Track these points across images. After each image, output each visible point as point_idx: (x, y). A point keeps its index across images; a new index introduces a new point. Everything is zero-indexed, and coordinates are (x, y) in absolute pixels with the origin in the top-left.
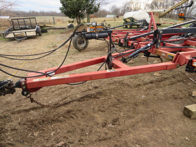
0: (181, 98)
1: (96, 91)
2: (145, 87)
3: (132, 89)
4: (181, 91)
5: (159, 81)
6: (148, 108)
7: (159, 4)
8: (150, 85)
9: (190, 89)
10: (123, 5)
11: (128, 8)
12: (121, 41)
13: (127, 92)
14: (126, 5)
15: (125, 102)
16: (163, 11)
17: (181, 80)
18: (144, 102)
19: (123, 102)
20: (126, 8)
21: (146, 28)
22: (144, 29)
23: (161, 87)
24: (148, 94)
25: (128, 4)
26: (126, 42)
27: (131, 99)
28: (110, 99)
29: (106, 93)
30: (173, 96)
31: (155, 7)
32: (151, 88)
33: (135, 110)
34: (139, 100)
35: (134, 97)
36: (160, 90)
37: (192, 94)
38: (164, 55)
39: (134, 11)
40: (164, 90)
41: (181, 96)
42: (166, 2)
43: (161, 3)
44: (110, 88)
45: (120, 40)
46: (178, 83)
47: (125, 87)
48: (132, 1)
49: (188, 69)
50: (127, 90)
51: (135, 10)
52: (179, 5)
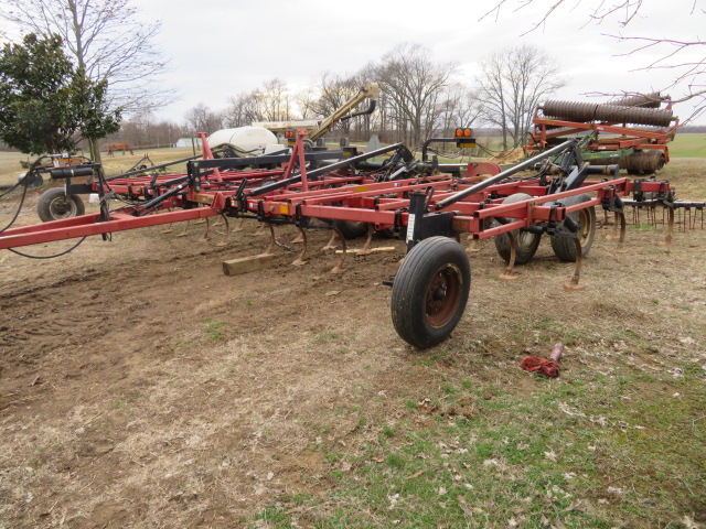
16: (317, 124)
48: (258, 92)
52: (348, 110)
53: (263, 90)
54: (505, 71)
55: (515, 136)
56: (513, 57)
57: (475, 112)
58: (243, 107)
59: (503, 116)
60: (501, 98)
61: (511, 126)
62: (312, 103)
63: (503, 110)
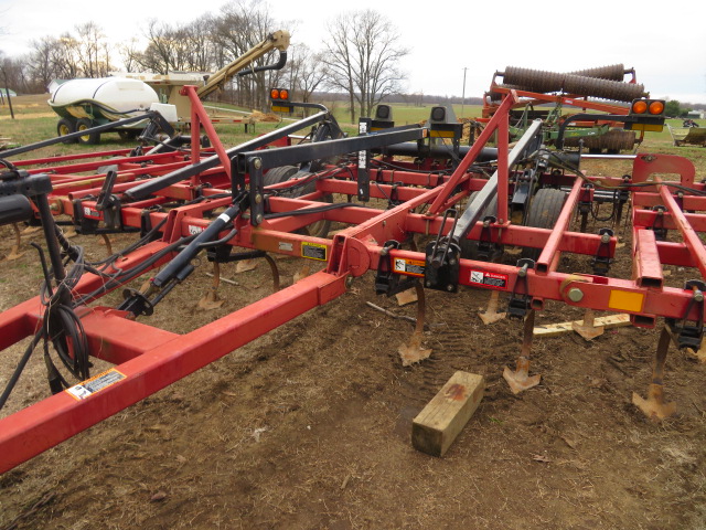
0: (380, 388)
1: (17, 499)
2: (248, 387)
3: (201, 415)
4: (367, 359)
5: (287, 344)
6: (295, 480)
7: (175, 55)
8: (262, 370)
9: (386, 343)
10: (35, 52)
11: (59, 64)
12: (87, 211)
13: (182, 440)
14: (46, 52)
15: (195, 500)
16: (202, 79)
17: (350, 318)
18: (272, 459)
19: (187, 501)
20: (50, 65)
21: (165, 142)
22: (160, 146)
23: (303, 366)
24: (269, 413)
25: (56, 46)
26: (112, 214)
27: (213, 467)
28: (114, 511)
29: (81, 488)
30: (355, 386)
31: (163, 63)
32: (269, 385)
33: (252, 519)
34: (246, 457)
35: (223, 451)
36: (304, 378)
37: (401, 360)
38: (288, 247)
39: (87, 76)
40: (316, 375)
41: (377, 379)
42: (198, 50)
43: (180, 52)
44: (97, 452)
45: (78, 208)
46: (345, 333)
47: (166, 415)
48: (68, 37)
49: (384, 287)
50: (181, 429)
51: (90, 73)
52: (249, 63)
53: (76, 36)
54: (351, 35)
55: (362, 102)
56: (358, 20)
57: (319, 75)
58: (50, 53)
59: (350, 81)
60: (348, 61)
61: (357, 90)
62: (139, 55)
63: (350, 75)
